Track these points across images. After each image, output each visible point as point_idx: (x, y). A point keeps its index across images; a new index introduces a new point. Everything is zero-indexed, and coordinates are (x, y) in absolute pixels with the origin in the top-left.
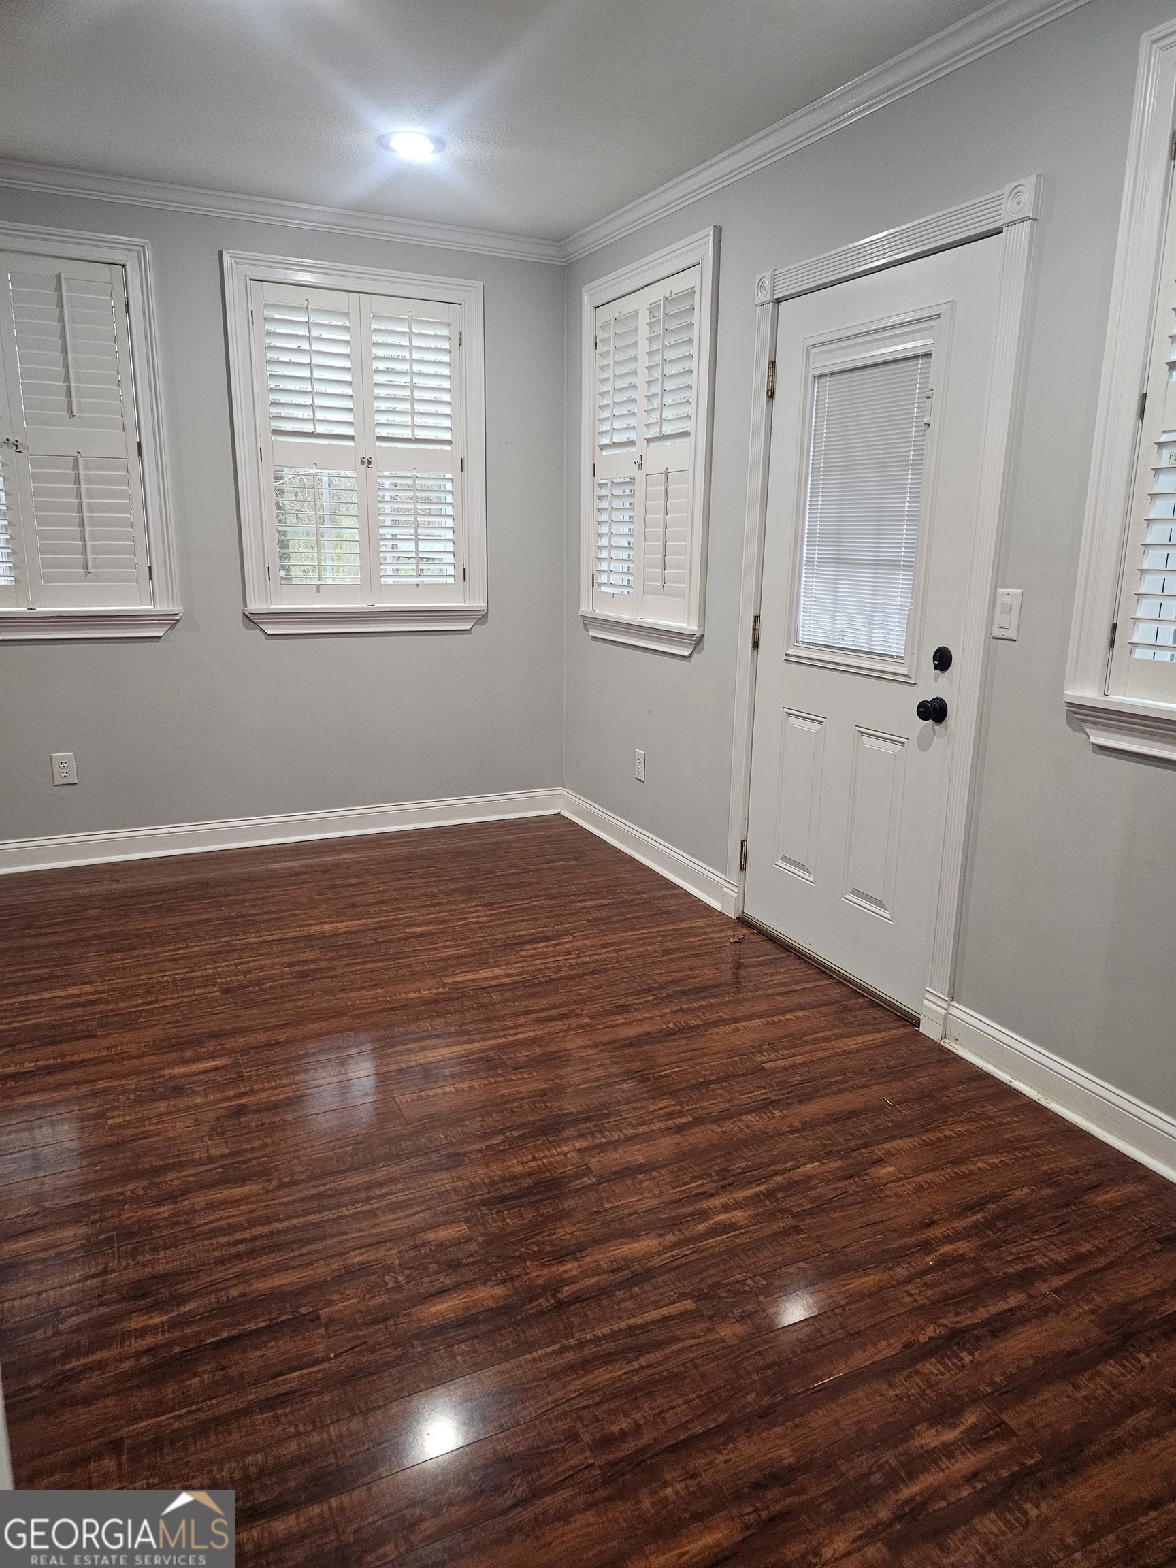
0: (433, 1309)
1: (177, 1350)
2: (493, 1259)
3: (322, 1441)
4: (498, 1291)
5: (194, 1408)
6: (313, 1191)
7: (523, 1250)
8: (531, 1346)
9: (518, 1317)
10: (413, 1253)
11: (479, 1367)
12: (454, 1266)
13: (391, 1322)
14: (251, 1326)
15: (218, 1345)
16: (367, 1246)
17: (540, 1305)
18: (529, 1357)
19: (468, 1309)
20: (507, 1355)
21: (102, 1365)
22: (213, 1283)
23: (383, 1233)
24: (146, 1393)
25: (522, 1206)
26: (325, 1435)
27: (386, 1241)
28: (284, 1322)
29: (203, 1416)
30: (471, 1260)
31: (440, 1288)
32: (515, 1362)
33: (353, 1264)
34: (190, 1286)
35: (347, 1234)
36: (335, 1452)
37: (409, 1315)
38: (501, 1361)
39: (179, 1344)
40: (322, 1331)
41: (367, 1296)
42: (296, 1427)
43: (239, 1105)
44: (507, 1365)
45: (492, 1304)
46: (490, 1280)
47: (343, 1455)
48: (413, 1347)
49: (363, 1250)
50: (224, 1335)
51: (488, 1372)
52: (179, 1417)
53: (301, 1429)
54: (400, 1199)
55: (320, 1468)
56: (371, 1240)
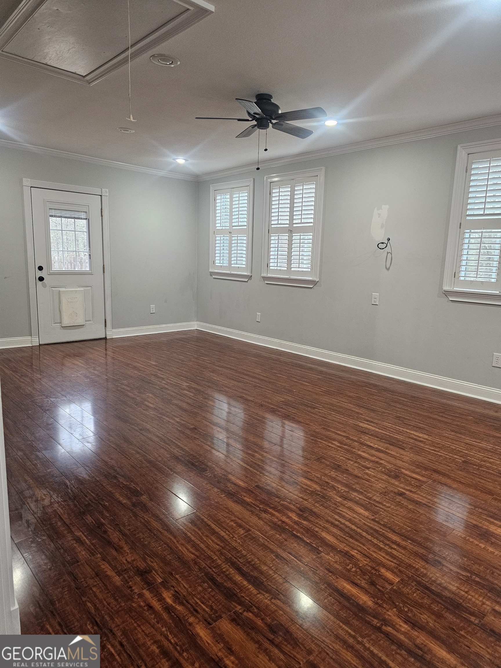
0: (345, 584)
1: (287, 527)
2: (387, 596)
3: (271, 574)
4: (370, 603)
5: (268, 540)
6: (377, 528)
7: (401, 605)
8: (346, 622)
9: (360, 615)
10: (369, 568)
11: (325, 608)
12: (373, 583)
13: (330, 574)
14: (305, 539)
15: (294, 535)
16: (362, 553)
17: (373, 621)
18: (341, 624)
19: (353, 596)
20: (337, 616)
21: (273, 515)
22: (317, 523)
23: (372, 555)
24: (269, 528)
25: (429, 597)
26: (273, 574)
27: (369, 558)
28: (312, 546)
29: (266, 543)
30: (381, 588)
31: (358, 583)
32: (335, 620)
33: (350, 553)
34: (312, 519)
35: (364, 546)
36: (268, 579)
37: (337, 578)
38: (333, 615)
39: (289, 527)
40: (314, 557)
41: (338, 563)
42: (273, 566)
43: (403, 492)
44: (332, 618)
45: (361, 603)
46: (374, 598)
47: (268, 582)
48: (323, 585)
49: (360, 553)
50: (299, 535)
51: (325, 612)
52: (263, 538)
53: (273, 568)
54: (396, 554)
55: (261, 578)
56: (366, 554)
